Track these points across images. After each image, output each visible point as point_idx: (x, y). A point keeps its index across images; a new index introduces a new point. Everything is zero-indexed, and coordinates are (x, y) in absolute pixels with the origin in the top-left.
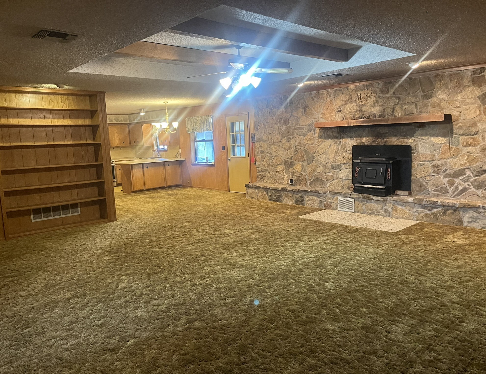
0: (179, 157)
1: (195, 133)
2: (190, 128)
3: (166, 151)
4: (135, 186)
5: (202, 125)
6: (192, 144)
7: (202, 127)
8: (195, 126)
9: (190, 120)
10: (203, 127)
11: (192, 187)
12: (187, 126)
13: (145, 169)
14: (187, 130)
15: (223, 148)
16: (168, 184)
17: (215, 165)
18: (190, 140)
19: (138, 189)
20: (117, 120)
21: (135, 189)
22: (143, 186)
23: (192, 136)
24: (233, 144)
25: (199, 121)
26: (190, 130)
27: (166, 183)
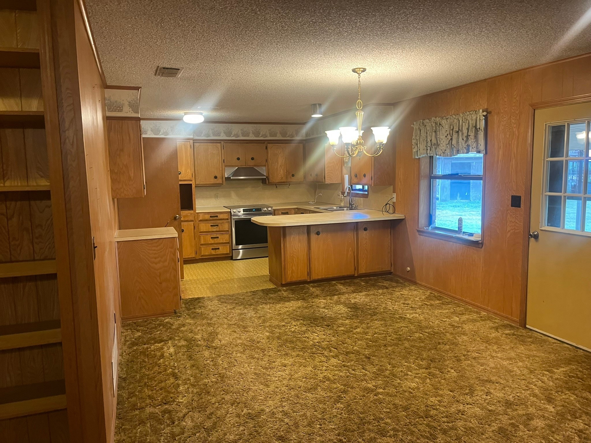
0: (391, 211)
1: (431, 158)
2: (422, 146)
3: (365, 196)
4: (289, 272)
5: (455, 136)
6: (424, 184)
7: (454, 142)
8: (434, 141)
9: (422, 128)
10: (458, 142)
11: (415, 283)
12: (414, 141)
13: (313, 236)
14: (414, 150)
15: (516, 201)
16: (363, 270)
17: (482, 244)
18: (419, 174)
19: (294, 280)
20: (257, 134)
21: (289, 280)
22: (306, 273)
23: (424, 166)
24: (550, 191)
25: (447, 127)
26: (421, 151)
27: (356, 268)
